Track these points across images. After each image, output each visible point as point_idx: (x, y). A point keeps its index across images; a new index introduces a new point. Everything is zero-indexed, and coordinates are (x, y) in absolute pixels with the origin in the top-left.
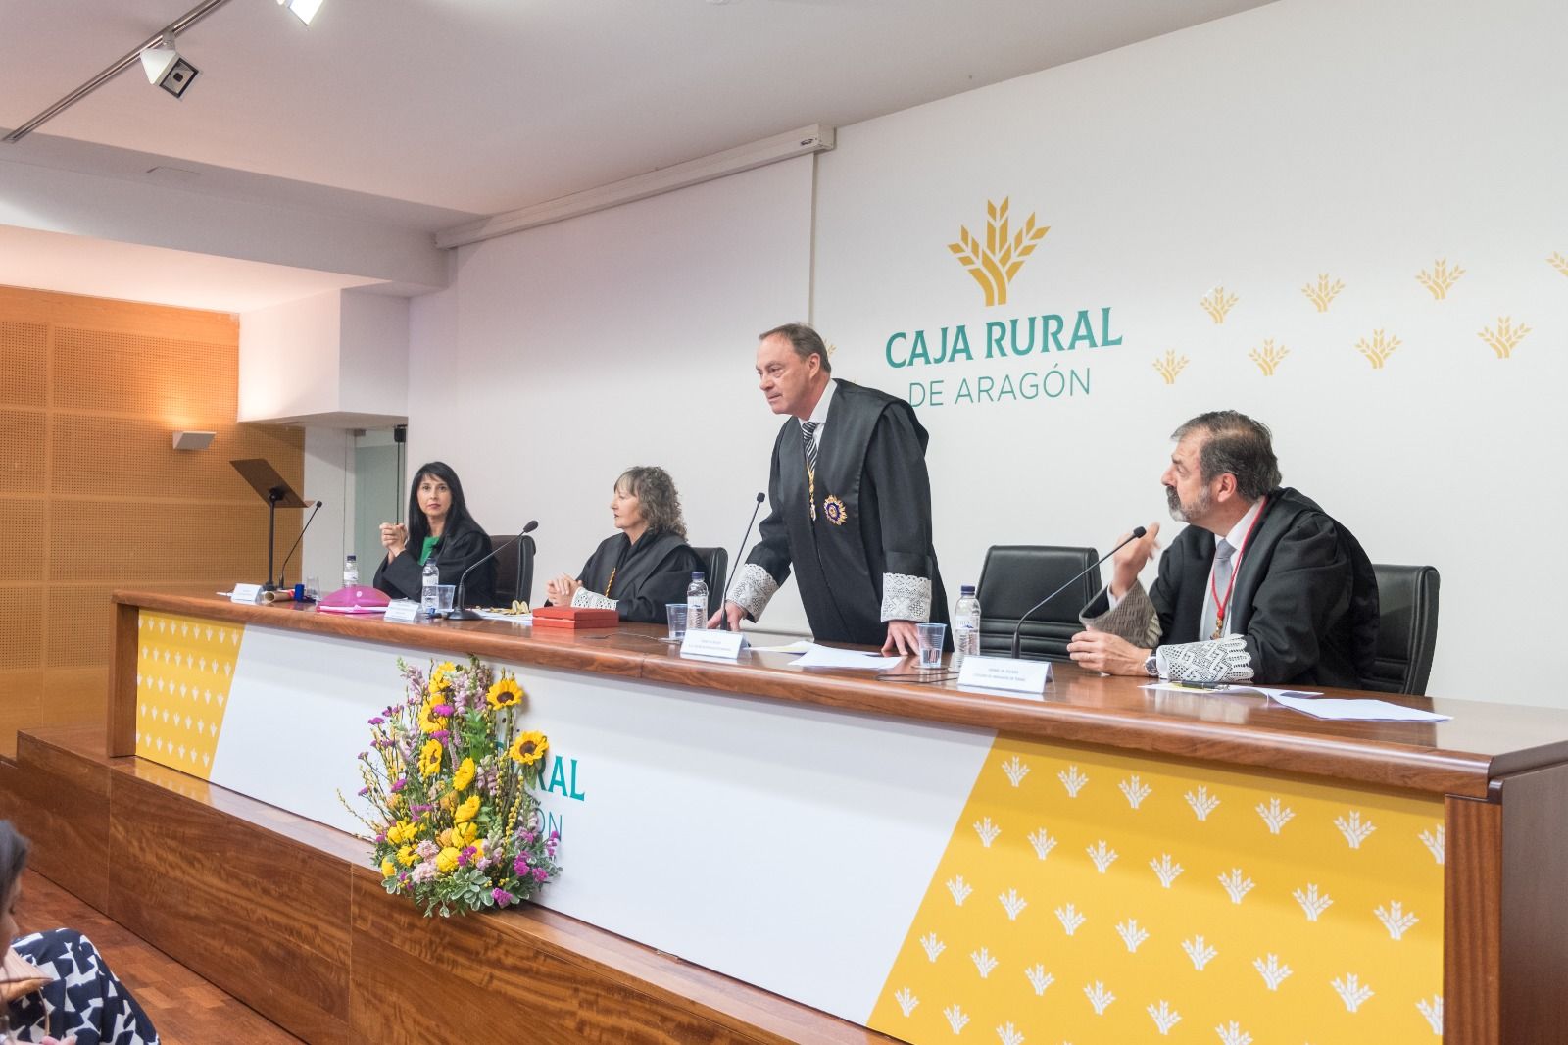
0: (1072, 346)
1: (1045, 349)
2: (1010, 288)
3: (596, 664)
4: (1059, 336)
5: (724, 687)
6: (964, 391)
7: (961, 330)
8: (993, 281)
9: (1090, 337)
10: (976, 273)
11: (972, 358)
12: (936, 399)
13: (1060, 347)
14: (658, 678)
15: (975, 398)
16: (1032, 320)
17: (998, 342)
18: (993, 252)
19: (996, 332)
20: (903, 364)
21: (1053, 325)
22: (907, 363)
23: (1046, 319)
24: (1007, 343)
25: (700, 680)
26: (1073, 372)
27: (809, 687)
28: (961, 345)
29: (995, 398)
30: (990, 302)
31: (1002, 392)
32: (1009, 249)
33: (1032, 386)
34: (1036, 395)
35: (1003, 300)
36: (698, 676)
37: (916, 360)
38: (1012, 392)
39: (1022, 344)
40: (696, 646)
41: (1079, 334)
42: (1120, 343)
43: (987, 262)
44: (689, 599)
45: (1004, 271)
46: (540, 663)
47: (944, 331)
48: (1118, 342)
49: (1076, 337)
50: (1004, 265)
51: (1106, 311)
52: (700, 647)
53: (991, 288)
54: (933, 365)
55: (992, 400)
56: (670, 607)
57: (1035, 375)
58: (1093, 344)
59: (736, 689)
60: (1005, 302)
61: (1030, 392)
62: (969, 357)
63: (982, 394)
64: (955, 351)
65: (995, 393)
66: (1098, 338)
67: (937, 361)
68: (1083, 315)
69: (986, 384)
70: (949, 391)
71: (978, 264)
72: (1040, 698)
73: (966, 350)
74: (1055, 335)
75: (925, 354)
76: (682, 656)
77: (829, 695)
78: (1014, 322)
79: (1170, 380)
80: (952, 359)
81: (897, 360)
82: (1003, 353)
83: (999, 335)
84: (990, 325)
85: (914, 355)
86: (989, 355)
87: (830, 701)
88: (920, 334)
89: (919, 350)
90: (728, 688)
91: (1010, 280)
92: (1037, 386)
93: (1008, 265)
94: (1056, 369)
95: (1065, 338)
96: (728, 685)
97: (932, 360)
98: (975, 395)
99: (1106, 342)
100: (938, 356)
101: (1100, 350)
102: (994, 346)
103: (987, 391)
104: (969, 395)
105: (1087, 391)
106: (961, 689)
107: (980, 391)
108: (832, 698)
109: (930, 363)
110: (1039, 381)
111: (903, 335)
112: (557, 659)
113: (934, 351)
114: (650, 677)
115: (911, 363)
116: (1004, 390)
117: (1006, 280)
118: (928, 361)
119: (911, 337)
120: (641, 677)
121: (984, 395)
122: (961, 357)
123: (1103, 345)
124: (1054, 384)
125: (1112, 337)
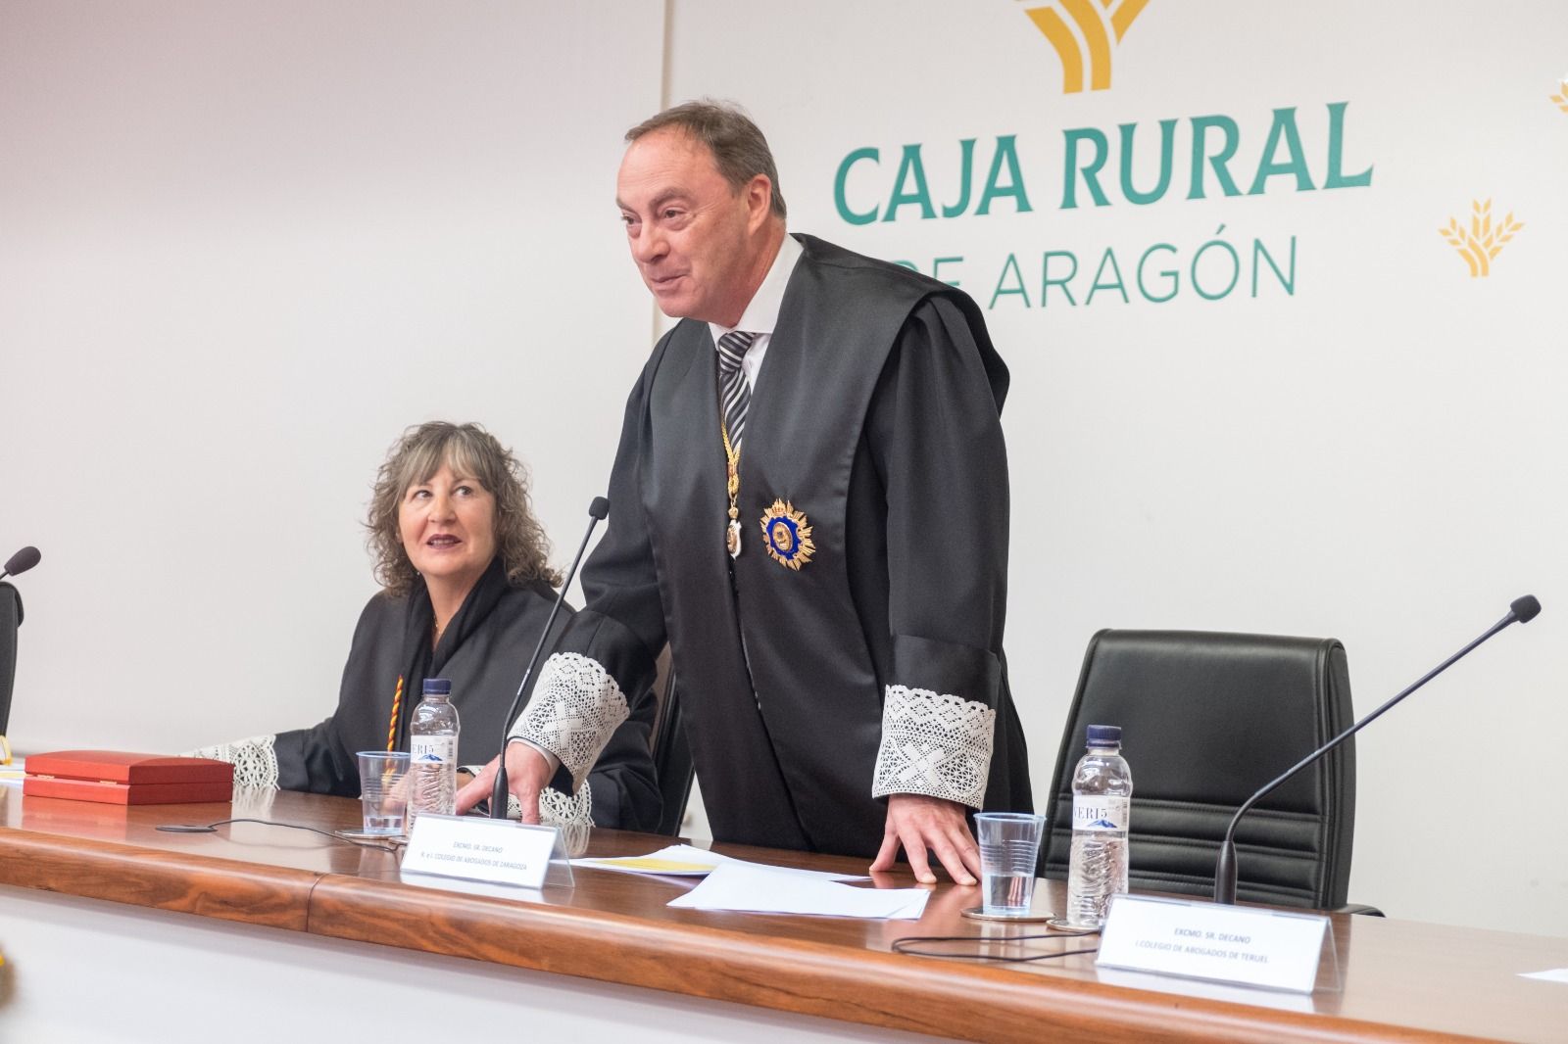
0: (1258, 188)
1: (1197, 192)
2: (1118, 53)
3: (193, 894)
4: (1229, 164)
5: (517, 959)
6: (1011, 282)
7: (1006, 144)
9: (1298, 167)
10: (1044, 18)
11: (1029, 209)
13: (1230, 189)
14: (350, 932)
15: (1035, 297)
16: (1168, 127)
17: (1090, 174)
19: (1086, 151)
20: (871, 218)
21: (1215, 139)
22: (882, 214)
23: (1200, 125)
24: (1109, 178)
25: (453, 941)
26: (1258, 245)
27: (728, 965)
28: (1005, 179)
29: (1080, 296)
30: (1073, 84)
31: (1096, 286)
33: (1164, 274)
34: (1175, 293)
35: (1102, 80)
36: (453, 932)
37: (901, 209)
38: (1120, 286)
39: (1145, 179)
40: (440, 857)
41: (1275, 160)
42: (1367, 183)
44: (416, 740)
45: (1106, 15)
46: (49, 889)
47: (968, 146)
48: (1364, 179)
49: (1267, 168)
50: (1106, 4)
51: (1337, 111)
52: (451, 858)
53: (1078, 55)
54: (940, 221)
55: (1073, 303)
56: (366, 760)
57: (1174, 250)
58: (1305, 184)
59: (545, 963)
60: (1106, 86)
61: (1164, 287)
62: (1024, 206)
63: (1050, 288)
64: (992, 191)
65: (1080, 287)
66: (1318, 171)
67: (950, 213)
68: (1284, 119)
69: (1059, 268)
72: (1306, 1006)
73: (1018, 190)
74: (1219, 162)
75: (923, 197)
76: (406, 879)
77: (780, 985)
78: (1127, 131)
79: (1478, 263)
80: (983, 209)
81: (857, 208)
82: (1100, 200)
83: (1089, 160)
84: (1072, 137)
85: (898, 198)
86: (1069, 202)
87: (784, 999)
88: (912, 153)
89: (910, 188)
90: (526, 962)
91: (1120, 34)
92: (1175, 274)
93: (1117, 4)
94: (1221, 237)
95: (1243, 167)
96: (524, 953)
97: (938, 210)
98: (1034, 289)
99: (1335, 180)
100: (953, 201)
101: (1321, 196)
102: (1080, 181)
103: (1062, 283)
104: (1022, 291)
105: (1290, 288)
106: (1105, 978)
107: (1046, 283)
108: (788, 993)
109: (933, 216)
110: (1181, 262)
111: (872, 153)
112: (93, 880)
113: (944, 190)
114: (329, 929)
115: (890, 216)
116: (1101, 282)
118: (929, 213)
119: (892, 159)
120: (306, 929)
121: (1054, 291)
122: (1004, 205)
123: (1329, 185)
124: (1215, 270)
125: (1348, 170)
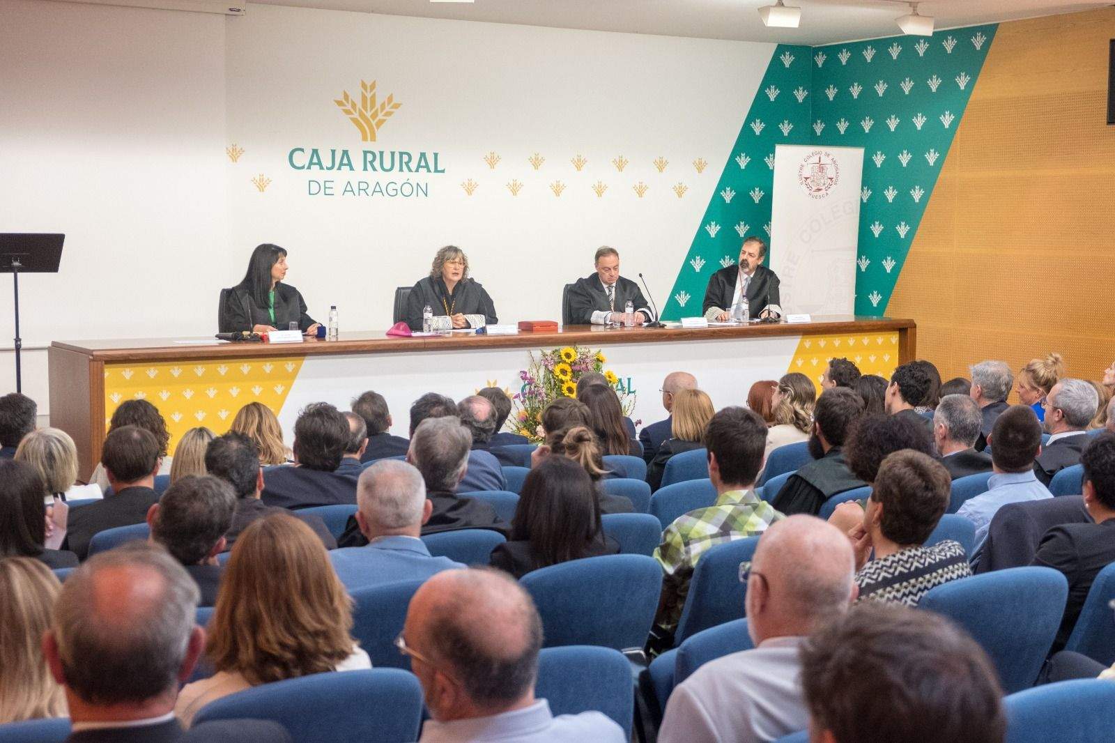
0: (417, 171)
1: (401, 170)
2: (378, 133)
4: (409, 164)
6: (349, 189)
7: (345, 153)
8: (367, 128)
9: (427, 166)
10: (355, 121)
11: (353, 170)
12: (328, 191)
13: (410, 170)
15: (356, 193)
16: (393, 154)
17: (371, 163)
18: (366, 110)
19: (370, 157)
20: (303, 167)
21: (405, 158)
22: (306, 167)
23: (401, 154)
24: (377, 164)
26: (418, 184)
28: (345, 161)
29: (370, 194)
30: (365, 139)
31: (374, 191)
32: (377, 111)
33: (393, 189)
34: (396, 194)
35: (373, 139)
37: (313, 166)
38: (381, 192)
39: (387, 165)
41: (421, 165)
43: (361, 114)
45: (374, 123)
47: (333, 152)
48: (443, 171)
49: (419, 166)
50: (374, 120)
51: (436, 155)
53: (366, 132)
54: (325, 171)
55: (368, 195)
57: (395, 184)
58: (429, 171)
60: (375, 141)
61: (394, 192)
62: (352, 169)
64: (341, 164)
65: (370, 191)
66: (432, 168)
67: (328, 169)
68: (423, 155)
69: (363, 186)
70: (338, 187)
71: (356, 115)
73: (350, 164)
74: (407, 164)
75: (319, 163)
78: (381, 153)
80: (339, 169)
81: (298, 165)
82: (375, 169)
83: (370, 160)
84: (365, 153)
85: (311, 163)
86: (365, 169)
88: (315, 152)
89: (315, 160)
91: (378, 129)
92: (397, 190)
93: (376, 121)
94: (408, 182)
95: (413, 165)
97: (325, 168)
98: (356, 191)
99: (436, 170)
100: (329, 166)
101: (433, 175)
102: (368, 165)
103: (364, 190)
104: (352, 191)
105: (426, 195)
107: (360, 189)
110: (398, 187)
111: (302, 150)
113: (327, 162)
115: (309, 168)
116: (376, 190)
117: (376, 130)
118: (322, 168)
119: (308, 153)
121: (362, 192)
122: (345, 169)
123: (435, 172)
124: (407, 189)
125: (439, 168)
